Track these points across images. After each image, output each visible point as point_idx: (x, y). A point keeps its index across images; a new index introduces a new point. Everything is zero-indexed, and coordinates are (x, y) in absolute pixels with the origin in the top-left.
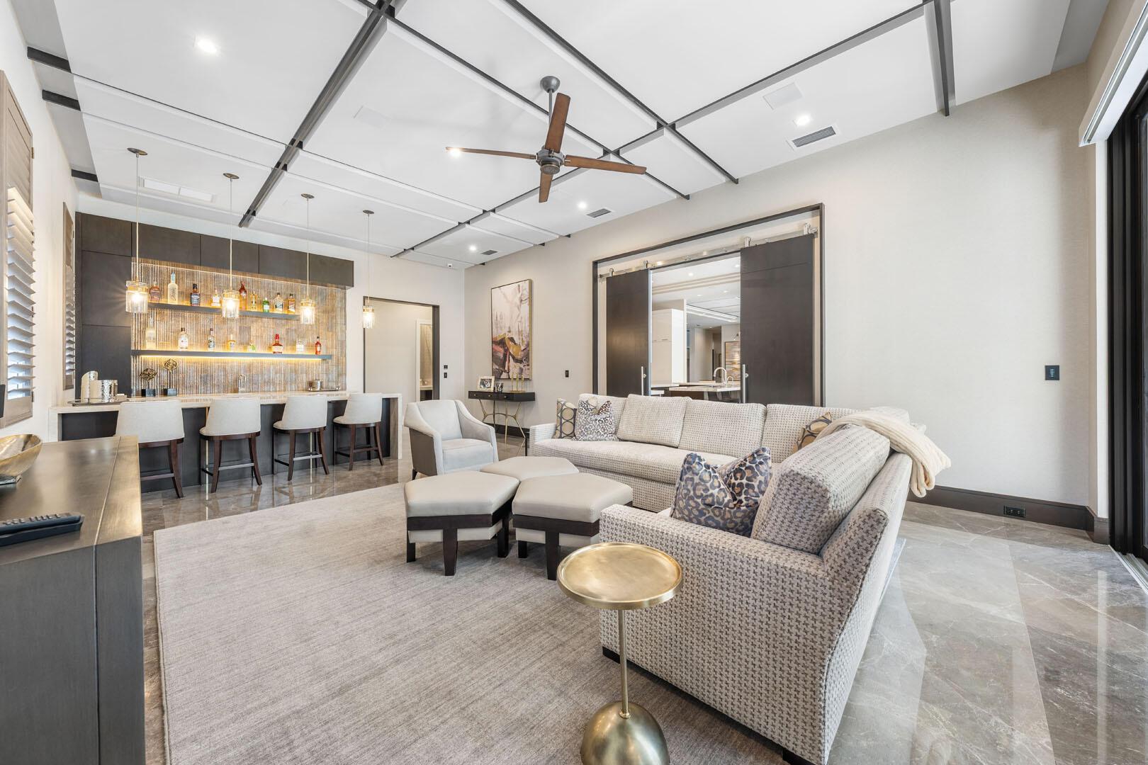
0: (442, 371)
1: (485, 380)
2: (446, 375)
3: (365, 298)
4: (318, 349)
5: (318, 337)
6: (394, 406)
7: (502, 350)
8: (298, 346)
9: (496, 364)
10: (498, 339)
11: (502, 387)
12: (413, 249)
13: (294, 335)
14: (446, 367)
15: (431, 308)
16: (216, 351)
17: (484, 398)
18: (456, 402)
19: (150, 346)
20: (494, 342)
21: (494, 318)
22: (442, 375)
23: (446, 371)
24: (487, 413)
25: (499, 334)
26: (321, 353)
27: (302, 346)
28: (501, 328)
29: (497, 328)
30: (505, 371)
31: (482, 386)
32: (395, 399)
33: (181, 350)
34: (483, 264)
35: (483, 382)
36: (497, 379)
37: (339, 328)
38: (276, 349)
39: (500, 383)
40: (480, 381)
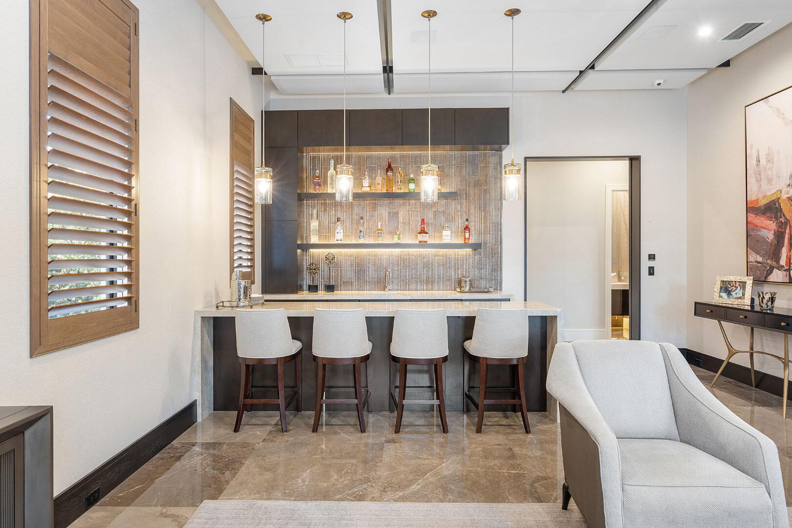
0: (645, 263)
1: (730, 282)
2: (651, 271)
3: (526, 158)
4: (467, 235)
5: (467, 220)
6: (552, 329)
7: (772, 225)
8: (445, 233)
9: (758, 253)
10: (763, 202)
11: (772, 300)
12: (592, 67)
13: (442, 219)
14: (652, 257)
15: (626, 163)
16: (366, 242)
17: (726, 319)
18: (662, 349)
19: (314, 240)
20: (751, 209)
21: (752, 163)
22: (644, 271)
23: (651, 263)
24: (736, 347)
25: (762, 193)
26: (471, 242)
27: (449, 233)
28: (770, 181)
29: (759, 181)
30: (780, 268)
31: (724, 295)
32: (554, 318)
33: (336, 242)
34: (727, 64)
35: (726, 288)
36: (759, 281)
37: (492, 207)
38: (421, 237)
39: (767, 290)
40: (718, 285)
